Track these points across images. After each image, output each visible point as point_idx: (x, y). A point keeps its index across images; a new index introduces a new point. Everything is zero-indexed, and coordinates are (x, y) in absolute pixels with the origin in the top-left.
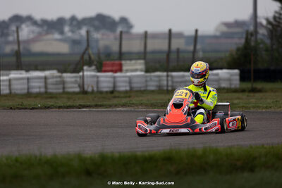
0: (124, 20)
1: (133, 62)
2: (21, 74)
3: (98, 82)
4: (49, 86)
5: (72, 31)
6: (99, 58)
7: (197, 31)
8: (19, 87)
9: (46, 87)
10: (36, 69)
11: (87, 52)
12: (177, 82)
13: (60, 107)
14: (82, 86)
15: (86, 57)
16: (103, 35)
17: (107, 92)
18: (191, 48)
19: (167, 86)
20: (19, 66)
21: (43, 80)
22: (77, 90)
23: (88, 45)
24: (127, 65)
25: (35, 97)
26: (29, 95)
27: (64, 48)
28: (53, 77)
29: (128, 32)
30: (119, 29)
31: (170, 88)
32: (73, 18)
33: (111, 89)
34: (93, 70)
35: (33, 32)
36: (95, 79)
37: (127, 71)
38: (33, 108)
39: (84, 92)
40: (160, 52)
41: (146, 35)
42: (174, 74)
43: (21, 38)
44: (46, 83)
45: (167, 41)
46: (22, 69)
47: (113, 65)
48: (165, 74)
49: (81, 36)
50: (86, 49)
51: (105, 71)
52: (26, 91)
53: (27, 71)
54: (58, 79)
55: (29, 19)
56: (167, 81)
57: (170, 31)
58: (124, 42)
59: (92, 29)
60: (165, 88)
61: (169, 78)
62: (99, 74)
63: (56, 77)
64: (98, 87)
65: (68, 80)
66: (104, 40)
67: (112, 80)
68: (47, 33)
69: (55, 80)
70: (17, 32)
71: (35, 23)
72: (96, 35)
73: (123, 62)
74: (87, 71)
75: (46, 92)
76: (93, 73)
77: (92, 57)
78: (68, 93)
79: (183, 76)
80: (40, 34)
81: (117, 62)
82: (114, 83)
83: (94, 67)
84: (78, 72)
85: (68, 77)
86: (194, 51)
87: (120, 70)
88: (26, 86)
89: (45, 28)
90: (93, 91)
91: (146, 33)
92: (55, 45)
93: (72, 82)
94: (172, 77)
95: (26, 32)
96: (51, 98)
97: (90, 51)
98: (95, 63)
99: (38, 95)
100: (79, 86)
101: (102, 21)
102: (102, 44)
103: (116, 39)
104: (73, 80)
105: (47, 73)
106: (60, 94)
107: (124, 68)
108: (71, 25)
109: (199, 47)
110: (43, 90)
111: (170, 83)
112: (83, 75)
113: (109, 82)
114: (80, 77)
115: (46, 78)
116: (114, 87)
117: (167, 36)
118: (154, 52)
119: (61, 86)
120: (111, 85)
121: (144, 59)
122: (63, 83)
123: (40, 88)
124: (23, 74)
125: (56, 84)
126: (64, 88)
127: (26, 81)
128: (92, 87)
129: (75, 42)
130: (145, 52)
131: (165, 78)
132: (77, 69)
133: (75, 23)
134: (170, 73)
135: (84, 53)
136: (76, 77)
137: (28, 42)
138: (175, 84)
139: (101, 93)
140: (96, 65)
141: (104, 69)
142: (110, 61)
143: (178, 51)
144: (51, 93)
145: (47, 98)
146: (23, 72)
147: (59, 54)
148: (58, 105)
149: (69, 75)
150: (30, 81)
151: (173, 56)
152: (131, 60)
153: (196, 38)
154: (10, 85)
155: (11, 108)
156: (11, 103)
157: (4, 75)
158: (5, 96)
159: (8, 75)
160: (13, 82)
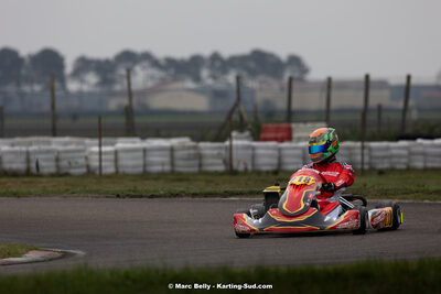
0: (295, 61)
1: (309, 125)
2: (134, 143)
3: (254, 157)
4: (178, 163)
5: (214, 77)
6: (256, 118)
7: (409, 78)
8: (130, 163)
9: (172, 164)
10: (158, 134)
11: (237, 110)
12: (378, 158)
13: (194, 195)
14: (228, 162)
15: (235, 117)
16: (261, 82)
17: (268, 172)
18: (401, 105)
19: (363, 164)
20: (130, 131)
21: (168, 153)
22: (221, 168)
23: (239, 99)
24: (299, 130)
25: (155, 179)
26: (145, 175)
27: (200, 103)
28: (184, 148)
29: (301, 80)
30: (287, 75)
31: (366, 167)
32: (215, 57)
33: (274, 168)
34: (247, 138)
35: (152, 77)
36: (250, 152)
37: (299, 139)
38: (152, 197)
39: (232, 172)
40: (351, 111)
41: (329, 84)
42: (374, 144)
43: (134, 87)
44: (172, 157)
45: (361, 95)
46: (135, 135)
47: (277, 130)
48: (359, 144)
49: (229, 84)
50: (236, 105)
51: (265, 140)
52: (141, 170)
53: (144, 137)
54: (192, 152)
55: (147, 57)
56: (363, 155)
57: (367, 77)
58: (295, 95)
59: (244, 74)
60: (359, 167)
61: (366, 151)
62: (255, 144)
63: (189, 148)
64: (253, 165)
65: (208, 152)
66: (264, 91)
67: (276, 152)
68: (175, 79)
69: (186, 152)
70: (128, 77)
71: (155, 63)
72: (251, 83)
73: (294, 125)
74: (237, 138)
75: (173, 172)
76: (246, 143)
77: (245, 116)
78: (207, 173)
79: (388, 148)
80: (163, 81)
81: (284, 125)
82: (280, 158)
83: (247, 133)
84: (223, 140)
85: (207, 147)
86: (405, 109)
87: (289, 138)
88: (141, 162)
89: (172, 71)
90: (246, 171)
91: (330, 79)
92: (187, 98)
93: (213, 157)
94: (370, 149)
95: (141, 77)
96: (180, 180)
97: (242, 108)
98: (250, 126)
99: (160, 176)
100: (225, 162)
101: (261, 62)
102: (260, 97)
103: (282, 89)
104: (215, 152)
105: (174, 142)
106: (194, 174)
107: (295, 135)
108: (212, 67)
109: (411, 103)
110: (167, 168)
111: (366, 159)
112: (231, 146)
113: (271, 156)
114: (226, 148)
115: (172, 149)
116: (280, 164)
117: (363, 86)
118: (341, 111)
119: (196, 162)
120: (275, 161)
121: (327, 121)
122: (200, 157)
123: (163, 164)
124: (136, 143)
125: (189, 158)
126: (200, 165)
127: (141, 154)
128: (245, 164)
129: (218, 94)
130: (328, 110)
131: (359, 151)
132: (221, 135)
133: (218, 64)
134: (366, 144)
135: (232, 112)
136: (220, 148)
137: (145, 92)
138: (374, 161)
139: (259, 173)
140: (250, 130)
141: (263, 135)
142: (273, 124)
143: (380, 108)
144: (180, 173)
145: (173, 181)
146: (137, 140)
147: (193, 113)
148: (192, 192)
149: (208, 144)
150: (148, 153)
151: (372, 117)
152: (305, 122)
153: (408, 89)
154: (116, 160)
155: (118, 196)
156: (117, 188)
157: (107, 144)
158: (109, 177)
159: (113, 144)
160: (121, 155)
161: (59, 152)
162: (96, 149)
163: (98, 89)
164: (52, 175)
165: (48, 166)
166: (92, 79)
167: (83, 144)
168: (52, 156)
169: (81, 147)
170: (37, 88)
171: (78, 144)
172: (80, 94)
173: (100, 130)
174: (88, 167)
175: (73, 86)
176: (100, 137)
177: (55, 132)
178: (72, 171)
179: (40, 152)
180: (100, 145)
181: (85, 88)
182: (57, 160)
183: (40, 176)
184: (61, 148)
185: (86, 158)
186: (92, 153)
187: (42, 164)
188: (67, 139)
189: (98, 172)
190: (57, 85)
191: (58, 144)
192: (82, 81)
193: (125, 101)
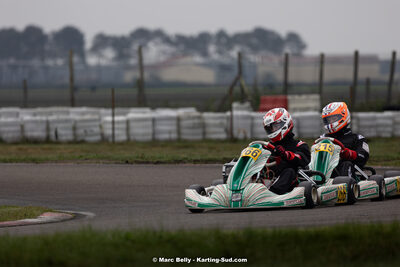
0: (293, 38)
1: (304, 97)
2: (144, 113)
3: (252, 126)
4: (184, 131)
5: (220, 52)
6: (256, 90)
7: (394, 54)
8: (141, 131)
9: (179, 132)
10: (166, 105)
11: (238, 84)
12: (365, 127)
13: (196, 161)
14: (230, 131)
15: (237, 89)
16: (263, 57)
18: (387, 77)
20: (141, 102)
21: (174, 122)
22: (223, 136)
23: (240, 72)
24: (294, 101)
25: (163, 146)
26: (154, 143)
27: (208, 76)
28: (189, 118)
29: (298, 55)
30: (287, 50)
32: (221, 34)
34: (247, 109)
35: (164, 53)
36: (249, 121)
37: (294, 110)
38: (158, 163)
39: (232, 140)
40: (344, 83)
41: (322, 59)
42: (361, 115)
43: (146, 62)
44: (179, 126)
45: (352, 68)
46: (145, 106)
47: (275, 101)
49: (233, 59)
50: (238, 79)
51: (263, 110)
52: (150, 137)
53: (154, 107)
54: (196, 121)
55: (159, 34)
57: (357, 53)
58: (291, 69)
59: (247, 49)
61: (354, 121)
62: (254, 114)
63: (194, 118)
64: (252, 133)
65: (211, 122)
66: (265, 65)
68: (185, 54)
69: (190, 122)
70: (140, 52)
71: (167, 40)
72: (253, 58)
73: (289, 97)
74: (238, 109)
75: (179, 140)
76: (246, 113)
77: (246, 89)
78: (210, 141)
79: (374, 119)
80: (174, 56)
81: (281, 97)
83: (247, 104)
84: (225, 111)
85: (210, 117)
86: (391, 82)
88: (150, 131)
89: (182, 47)
90: (245, 139)
91: (322, 56)
92: (196, 71)
93: (215, 126)
94: (358, 119)
95: (153, 53)
96: (186, 147)
97: (243, 82)
98: (250, 98)
99: (168, 143)
100: (226, 131)
101: (262, 39)
102: (262, 70)
103: (280, 63)
104: (218, 122)
105: (181, 112)
106: (198, 142)
107: (291, 105)
108: (218, 43)
109: (396, 76)
110: (174, 136)
111: (355, 128)
112: (232, 116)
114: (227, 118)
115: (178, 119)
117: (352, 61)
119: (200, 131)
121: (320, 92)
122: (203, 126)
123: (170, 132)
124: (146, 113)
125: (194, 127)
126: (204, 133)
127: (150, 123)
128: (245, 132)
129: (223, 68)
130: (321, 83)
132: (224, 106)
133: (224, 40)
134: (354, 114)
135: (234, 84)
136: (222, 118)
137: (157, 67)
138: (362, 130)
140: (251, 101)
141: (262, 106)
142: (272, 96)
143: (368, 82)
144: (185, 141)
145: (179, 148)
146: (147, 110)
147: (200, 85)
148: (194, 158)
149: (211, 115)
150: (156, 122)
151: (361, 89)
152: (300, 94)
153: (393, 64)
154: (128, 129)
155: (127, 162)
156: (127, 155)
157: (120, 114)
158: (121, 144)
159: (124, 114)
160: (132, 124)
161: (76, 122)
162: (109, 119)
163: (115, 64)
164: (70, 143)
165: (66, 134)
166: (109, 54)
167: (98, 113)
168: (70, 125)
169: (96, 117)
170: (60, 62)
171: (93, 113)
172: (99, 68)
173: (113, 101)
174: (102, 135)
175: (92, 60)
176: (113, 107)
177: (73, 103)
178: (88, 139)
179: (59, 121)
180: (113, 115)
181: (104, 62)
182: (74, 128)
183: (58, 142)
184: (78, 118)
185: (101, 127)
186: (106, 122)
187: (60, 132)
188: (84, 109)
189: (111, 140)
190: (76, 59)
191: (76, 114)
192: (101, 56)
193: (137, 74)
